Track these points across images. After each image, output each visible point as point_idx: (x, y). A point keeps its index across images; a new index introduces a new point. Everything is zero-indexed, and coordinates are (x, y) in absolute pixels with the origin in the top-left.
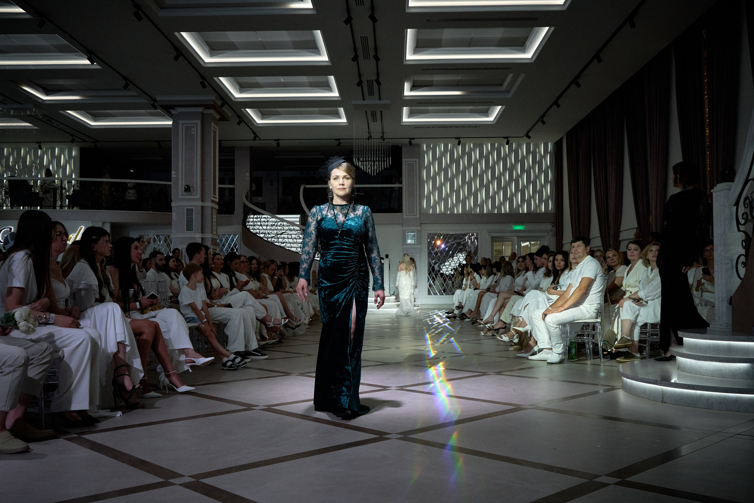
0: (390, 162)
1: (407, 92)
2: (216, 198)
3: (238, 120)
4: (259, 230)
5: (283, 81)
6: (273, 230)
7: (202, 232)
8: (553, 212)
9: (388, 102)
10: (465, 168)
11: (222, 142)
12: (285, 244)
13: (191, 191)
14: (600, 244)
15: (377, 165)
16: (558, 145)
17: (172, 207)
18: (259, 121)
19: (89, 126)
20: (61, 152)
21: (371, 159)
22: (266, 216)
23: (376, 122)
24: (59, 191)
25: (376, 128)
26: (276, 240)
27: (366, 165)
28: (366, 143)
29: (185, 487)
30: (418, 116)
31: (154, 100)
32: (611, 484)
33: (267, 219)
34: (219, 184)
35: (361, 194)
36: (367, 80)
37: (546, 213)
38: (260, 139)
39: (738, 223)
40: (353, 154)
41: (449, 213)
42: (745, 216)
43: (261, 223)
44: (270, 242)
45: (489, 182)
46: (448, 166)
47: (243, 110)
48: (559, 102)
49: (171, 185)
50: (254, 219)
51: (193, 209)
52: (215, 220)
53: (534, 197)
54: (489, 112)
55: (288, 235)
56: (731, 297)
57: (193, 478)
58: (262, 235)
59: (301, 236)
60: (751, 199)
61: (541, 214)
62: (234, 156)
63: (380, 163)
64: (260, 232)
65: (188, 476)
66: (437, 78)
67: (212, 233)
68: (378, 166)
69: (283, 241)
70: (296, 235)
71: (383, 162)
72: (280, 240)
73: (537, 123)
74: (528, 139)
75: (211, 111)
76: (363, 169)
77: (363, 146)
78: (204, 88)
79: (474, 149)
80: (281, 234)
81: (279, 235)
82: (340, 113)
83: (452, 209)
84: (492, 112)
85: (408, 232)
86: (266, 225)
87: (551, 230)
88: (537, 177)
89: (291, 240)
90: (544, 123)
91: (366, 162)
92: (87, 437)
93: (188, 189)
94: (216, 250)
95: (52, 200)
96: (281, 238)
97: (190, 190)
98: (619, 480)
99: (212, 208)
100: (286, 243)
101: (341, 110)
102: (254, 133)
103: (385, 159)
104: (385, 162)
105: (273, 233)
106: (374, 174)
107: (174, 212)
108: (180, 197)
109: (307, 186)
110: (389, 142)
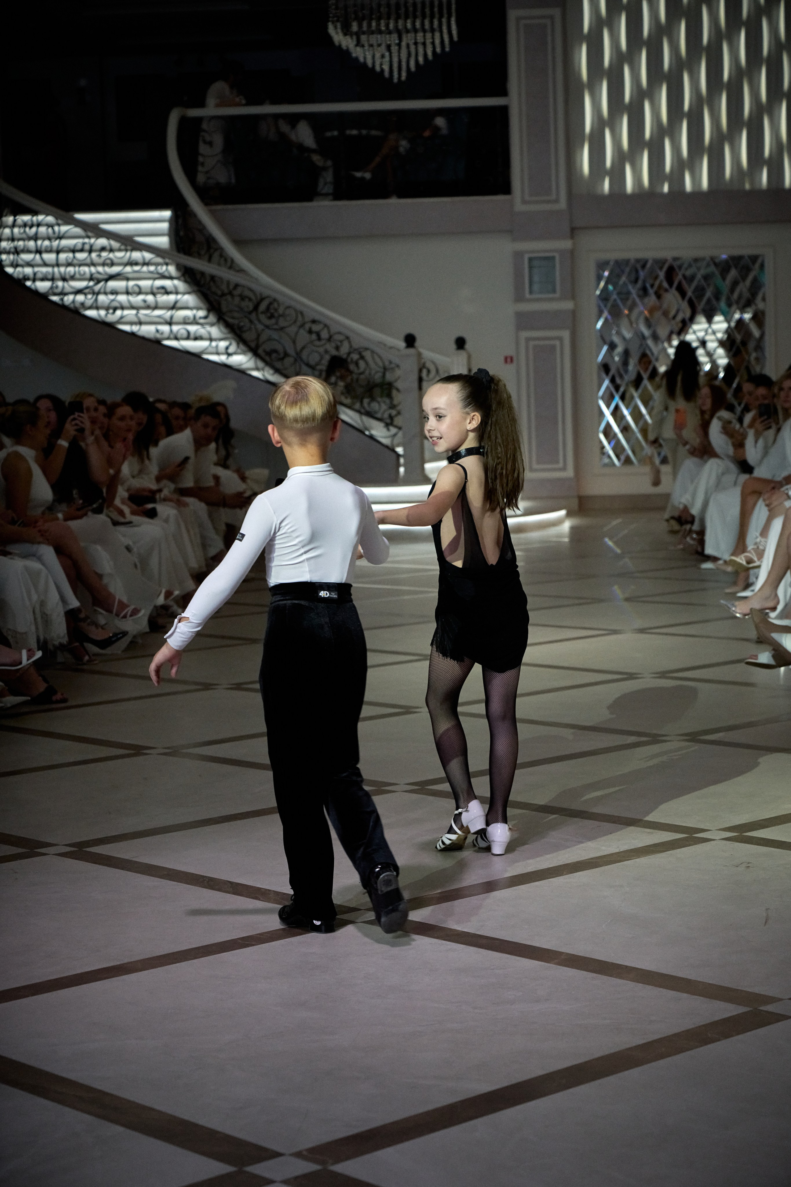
0: (454, 32)
4: (32, 266)
6: (80, 265)
10: (717, 36)
12: (119, 313)
15: (408, 46)
21: (387, 25)
22: (50, 219)
26: (89, 299)
27: (372, 47)
33: (56, 228)
35: (374, 133)
41: (666, 188)
43: (39, 242)
44: (70, 309)
46: (662, 31)
50: (16, 230)
55: (128, 279)
58: (43, 286)
63: (420, 35)
64: (35, 274)
68: (412, 48)
69: (115, 304)
70: (155, 279)
72: (103, 299)
76: (362, 59)
80: (107, 280)
81: (101, 284)
83: (676, 178)
85: (530, 258)
86: (55, 248)
89: (136, 299)
91: (372, 33)
96: (106, 293)
100: (122, 308)
103: (436, 23)
104: (437, 35)
105: (77, 276)
106: (400, 76)
109: (191, 112)
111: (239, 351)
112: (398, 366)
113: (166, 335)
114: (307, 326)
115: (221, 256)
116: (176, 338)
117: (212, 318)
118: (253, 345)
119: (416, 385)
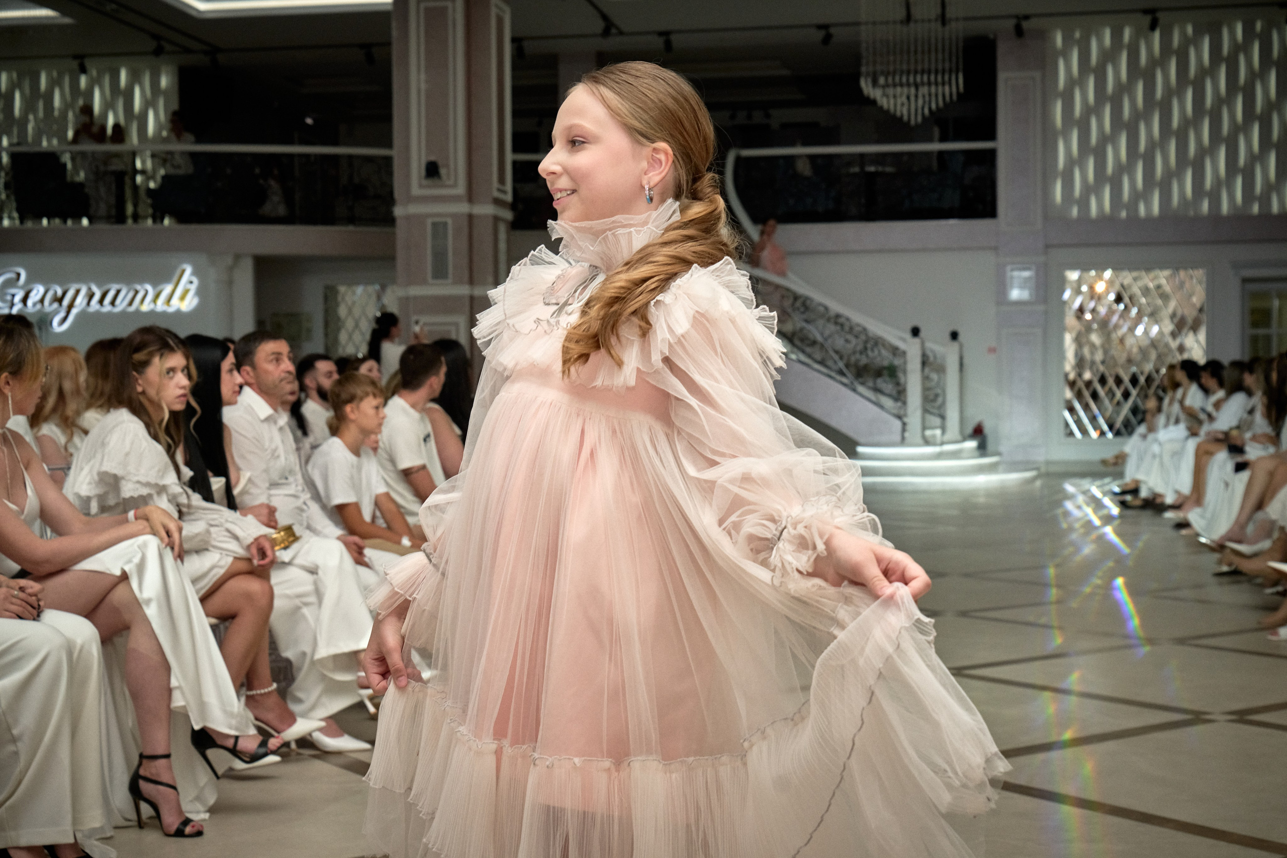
0: (961, 85)
2: (504, 192)
7: (471, 282)
10: (1169, 93)
11: (523, 43)
13: (441, 177)
17: (395, 217)
19: (194, 13)
20: (135, 77)
21: (908, 80)
24: (127, 180)
27: (895, 97)
28: (896, 36)
34: (516, 149)
35: (888, 169)
38: (621, 33)
40: (859, 65)
41: (1124, 216)
45: (1236, 130)
46: (1123, 89)
49: (391, 158)
51: (446, 223)
52: (502, 246)
71: (940, 87)
76: (886, 107)
79: (1196, 42)
83: (1132, 206)
85: (1012, 270)
91: (895, 85)
93: (432, 170)
95: (113, 200)
97: (438, 172)
99: (496, 219)
102: (605, 17)
103: (947, 78)
104: (947, 87)
106: (916, 120)
107: (401, 230)
108: (416, 191)
109: (747, 153)
110: (957, 29)
112: (904, 353)
114: (833, 321)
119: (920, 366)
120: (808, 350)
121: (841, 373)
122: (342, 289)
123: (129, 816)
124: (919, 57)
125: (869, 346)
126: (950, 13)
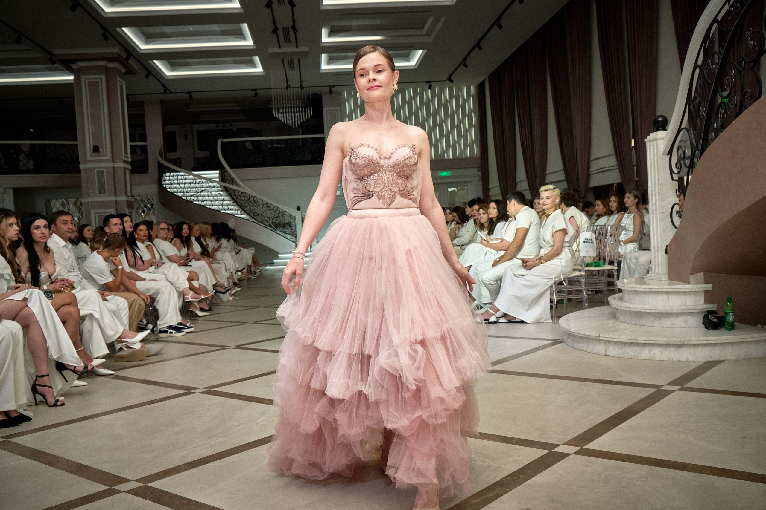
0: (312, 112)
1: (326, 39)
2: (128, 158)
3: (146, 73)
4: (176, 188)
5: (192, 30)
6: (192, 188)
7: (116, 195)
8: (478, 156)
9: (306, 49)
11: (129, 97)
12: (205, 202)
13: (100, 152)
14: (528, 188)
15: (297, 117)
16: (481, 88)
17: (80, 169)
18: (168, 73)
21: (291, 110)
22: (182, 174)
23: (294, 69)
25: (294, 76)
26: (196, 198)
27: (286, 117)
28: (285, 93)
29: (132, 494)
30: (337, 63)
31: (51, 54)
32: (571, 454)
33: (184, 177)
34: (131, 141)
35: (282, 146)
36: (283, 27)
37: (472, 158)
38: (171, 92)
39: (672, 172)
40: (272, 104)
42: (678, 165)
43: (178, 181)
44: (189, 201)
47: (150, 62)
48: (481, 44)
49: (77, 145)
50: (171, 178)
51: (104, 171)
52: (128, 180)
53: (458, 142)
54: (410, 56)
55: (208, 192)
56: (667, 246)
57: (140, 482)
58: (180, 194)
59: (221, 193)
60: (684, 148)
61: (467, 159)
62: (144, 110)
63: (301, 114)
64: (177, 191)
65: (134, 481)
66: (355, 23)
67: (126, 195)
68: (299, 117)
69: (204, 199)
70: (216, 192)
71: (304, 113)
72: (200, 198)
73: (459, 66)
74: (450, 83)
75: (115, 65)
76: (283, 121)
77: (282, 95)
78: (106, 40)
80: (201, 192)
81: (199, 193)
82: (255, 62)
84: (413, 57)
86: (184, 183)
87: (477, 175)
88: (461, 121)
89: (211, 198)
90: (466, 66)
91: (286, 113)
92: (15, 440)
93: (96, 149)
94: (132, 212)
96: (201, 196)
97: (99, 150)
98: (578, 448)
99: (125, 169)
100: (207, 201)
101: (257, 59)
102: (164, 86)
103: (306, 110)
104: (306, 113)
105: (191, 191)
106: (295, 126)
107: (83, 175)
108: (89, 158)
109: (225, 140)
110: (309, 91)
111: (245, 213)
112: (295, 217)
113: (221, 209)
114: (265, 206)
115: (236, 184)
116: (224, 210)
117: (235, 204)
118: (248, 212)
119: (301, 222)
120: (257, 218)
121: (270, 226)
122: (54, 201)
123: (31, 402)
124: (295, 101)
125: (280, 215)
126: (304, 85)
